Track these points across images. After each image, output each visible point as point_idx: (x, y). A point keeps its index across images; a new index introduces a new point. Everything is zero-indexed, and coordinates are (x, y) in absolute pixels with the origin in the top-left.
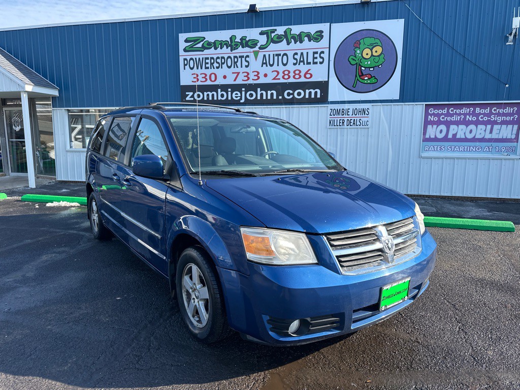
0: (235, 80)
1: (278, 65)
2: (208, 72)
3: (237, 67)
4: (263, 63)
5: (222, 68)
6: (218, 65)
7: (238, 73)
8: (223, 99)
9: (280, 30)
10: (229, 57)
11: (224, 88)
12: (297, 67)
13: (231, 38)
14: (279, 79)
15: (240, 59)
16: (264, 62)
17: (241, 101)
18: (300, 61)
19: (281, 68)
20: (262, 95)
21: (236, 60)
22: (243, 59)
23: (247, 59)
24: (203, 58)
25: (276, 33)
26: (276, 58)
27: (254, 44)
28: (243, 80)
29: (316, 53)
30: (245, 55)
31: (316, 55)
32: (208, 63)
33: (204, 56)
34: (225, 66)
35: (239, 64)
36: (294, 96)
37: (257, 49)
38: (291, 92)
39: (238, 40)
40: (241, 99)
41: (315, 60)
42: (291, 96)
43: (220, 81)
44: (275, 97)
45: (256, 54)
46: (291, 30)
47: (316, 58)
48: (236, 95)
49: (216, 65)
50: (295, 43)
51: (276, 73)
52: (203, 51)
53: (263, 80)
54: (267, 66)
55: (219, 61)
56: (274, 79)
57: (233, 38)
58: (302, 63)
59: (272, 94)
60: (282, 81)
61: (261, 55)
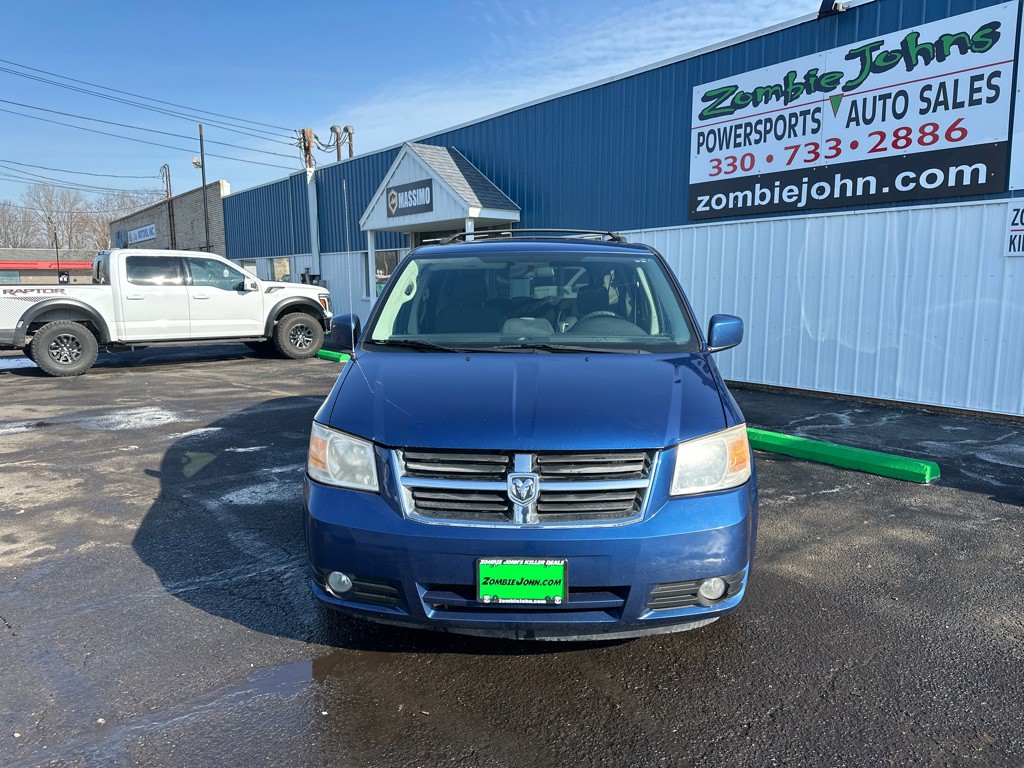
0: (789, 163)
1: (883, 120)
2: (739, 153)
3: (796, 135)
4: (850, 120)
5: (765, 141)
6: (757, 137)
7: (797, 148)
8: (763, 203)
9: (892, 41)
10: (781, 117)
11: (767, 180)
12: (930, 117)
13: (786, 79)
14: (885, 149)
15: (801, 119)
16: (853, 115)
17: (800, 205)
18: (938, 103)
19: (891, 125)
20: (843, 187)
21: (793, 120)
22: (809, 117)
23: (817, 116)
24: (731, 127)
25: (882, 49)
26: (880, 104)
27: (833, 79)
28: (805, 161)
29: (980, 77)
30: (812, 108)
31: (977, 85)
32: (739, 136)
33: (734, 123)
34: (771, 136)
35: (799, 129)
36: (918, 184)
37: (838, 90)
38: (912, 175)
39: (800, 79)
40: (799, 200)
41: (976, 96)
42: (912, 185)
43: (762, 168)
44: (873, 191)
45: (836, 102)
46: (918, 34)
47: (979, 90)
48: (789, 194)
49: (754, 136)
50: (927, 63)
51: (878, 137)
52: (732, 113)
53: (848, 156)
54: (858, 124)
55: (761, 128)
56: (874, 150)
57: (792, 76)
58: (941, 108)
59: (867, 185)
60: (892, 152)
61: (846, 104)
